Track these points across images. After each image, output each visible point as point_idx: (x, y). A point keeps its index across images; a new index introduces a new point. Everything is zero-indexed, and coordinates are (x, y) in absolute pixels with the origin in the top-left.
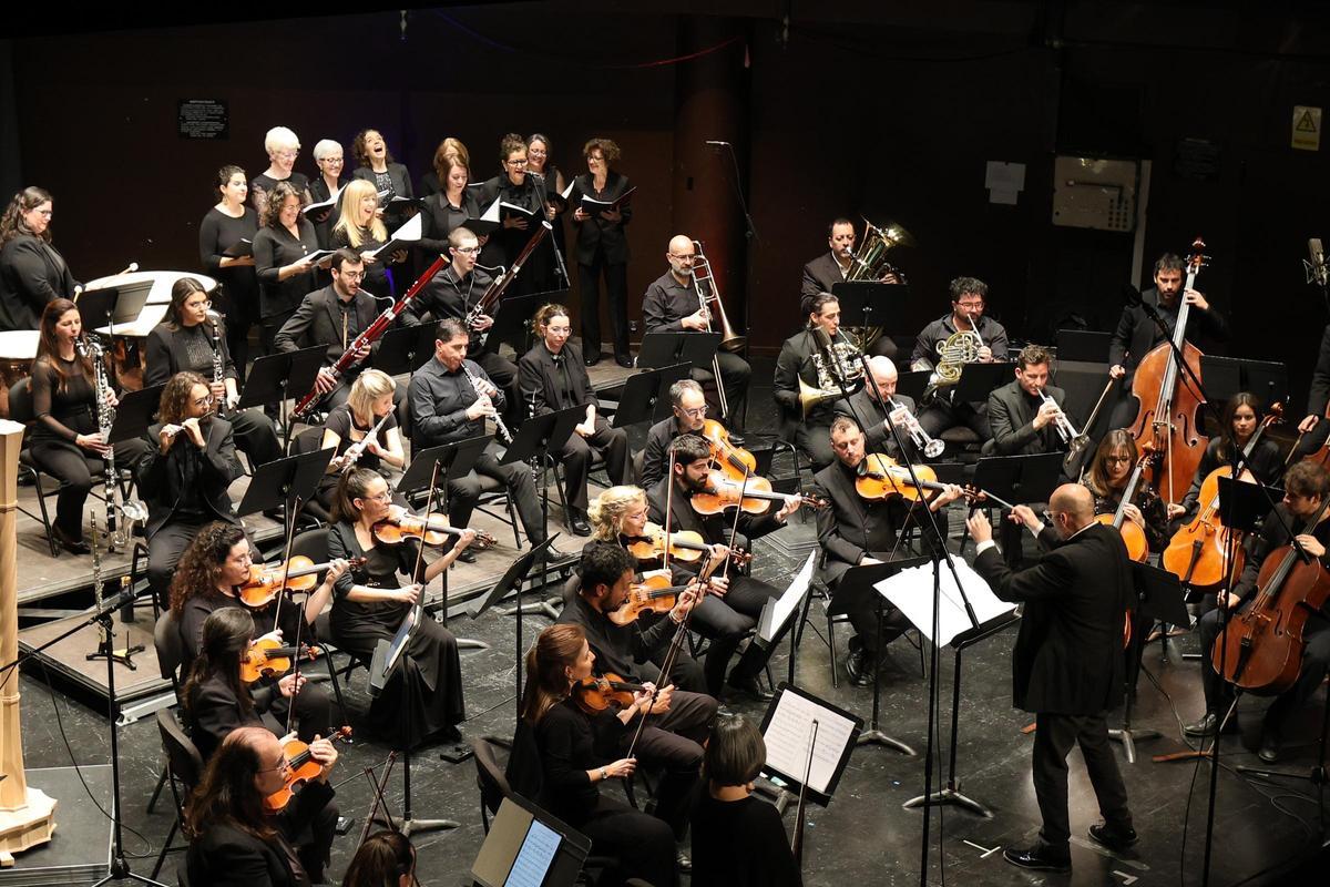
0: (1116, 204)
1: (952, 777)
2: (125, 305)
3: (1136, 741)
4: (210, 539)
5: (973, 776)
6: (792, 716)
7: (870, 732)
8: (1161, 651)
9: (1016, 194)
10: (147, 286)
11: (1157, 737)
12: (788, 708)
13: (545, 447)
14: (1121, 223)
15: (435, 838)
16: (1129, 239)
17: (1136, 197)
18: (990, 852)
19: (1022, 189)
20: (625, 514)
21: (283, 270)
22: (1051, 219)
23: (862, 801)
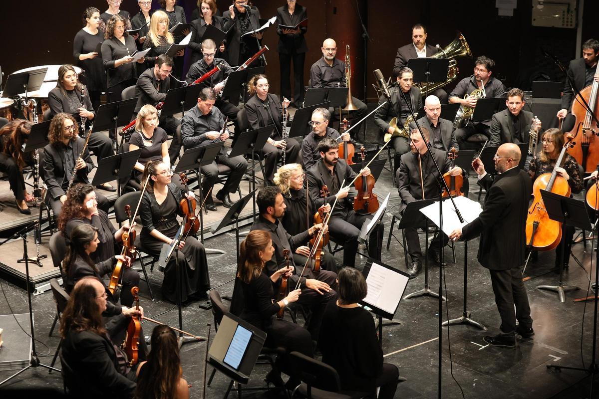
0: (566, 13)
1: (465, 310)
2: (33, 81)
3: (565, 292)
4: (75, 191)
5: (478, 310)
7: (424, 290)
8: (583, 247)
9: (513, 10)
10: (45, 71)
11: (577, 289)
13: (252, 148)
14: (569, 24)
15: (196, 346)
16: (574, 32)
17: (577, 10)
18: (484, 347)
19: (516, 8)
20: (291, 177)
21: (117, 62)
22: (531, 23)
23: (418, 324)
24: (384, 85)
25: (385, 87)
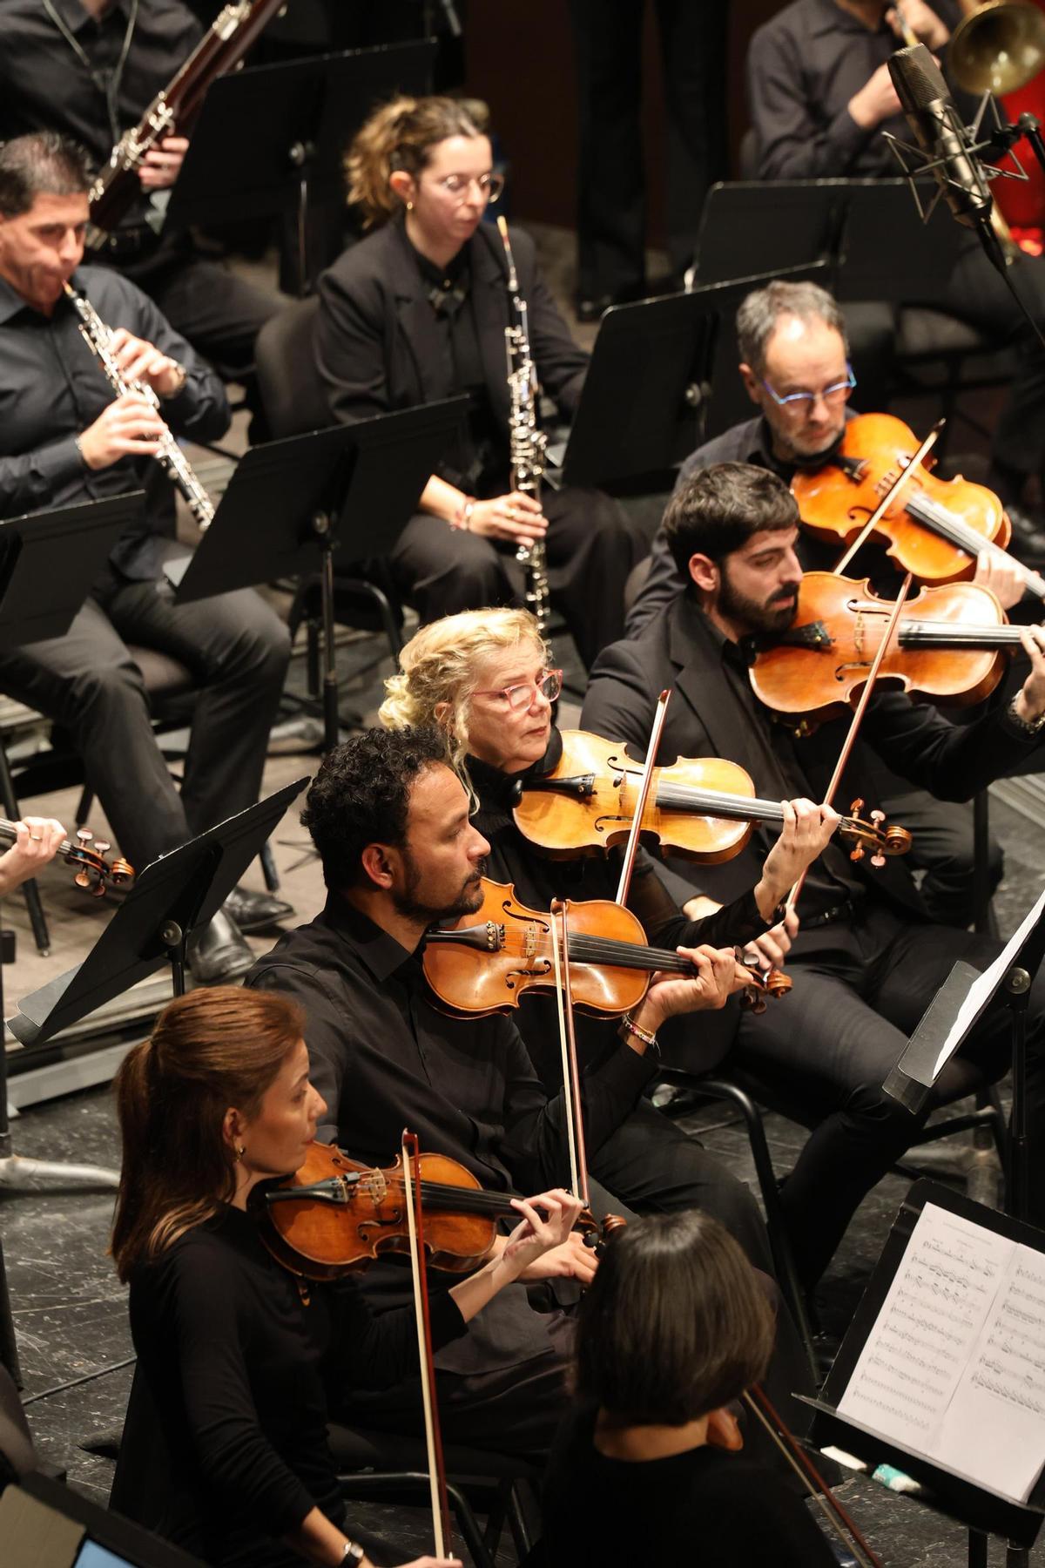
6: (943, 1283)
12: (934, 1258)
13: (322, 542)
20: (471, 688)
24: (948, 133)
25: (955, 148)
